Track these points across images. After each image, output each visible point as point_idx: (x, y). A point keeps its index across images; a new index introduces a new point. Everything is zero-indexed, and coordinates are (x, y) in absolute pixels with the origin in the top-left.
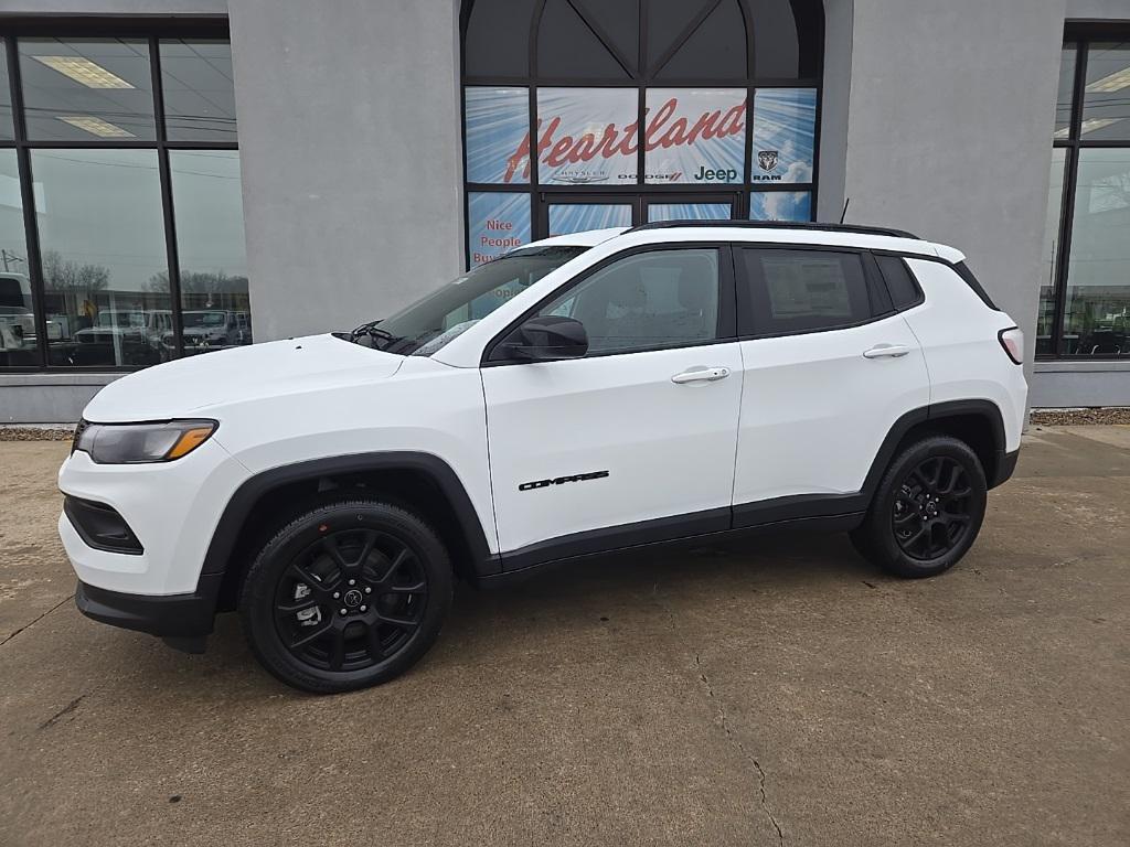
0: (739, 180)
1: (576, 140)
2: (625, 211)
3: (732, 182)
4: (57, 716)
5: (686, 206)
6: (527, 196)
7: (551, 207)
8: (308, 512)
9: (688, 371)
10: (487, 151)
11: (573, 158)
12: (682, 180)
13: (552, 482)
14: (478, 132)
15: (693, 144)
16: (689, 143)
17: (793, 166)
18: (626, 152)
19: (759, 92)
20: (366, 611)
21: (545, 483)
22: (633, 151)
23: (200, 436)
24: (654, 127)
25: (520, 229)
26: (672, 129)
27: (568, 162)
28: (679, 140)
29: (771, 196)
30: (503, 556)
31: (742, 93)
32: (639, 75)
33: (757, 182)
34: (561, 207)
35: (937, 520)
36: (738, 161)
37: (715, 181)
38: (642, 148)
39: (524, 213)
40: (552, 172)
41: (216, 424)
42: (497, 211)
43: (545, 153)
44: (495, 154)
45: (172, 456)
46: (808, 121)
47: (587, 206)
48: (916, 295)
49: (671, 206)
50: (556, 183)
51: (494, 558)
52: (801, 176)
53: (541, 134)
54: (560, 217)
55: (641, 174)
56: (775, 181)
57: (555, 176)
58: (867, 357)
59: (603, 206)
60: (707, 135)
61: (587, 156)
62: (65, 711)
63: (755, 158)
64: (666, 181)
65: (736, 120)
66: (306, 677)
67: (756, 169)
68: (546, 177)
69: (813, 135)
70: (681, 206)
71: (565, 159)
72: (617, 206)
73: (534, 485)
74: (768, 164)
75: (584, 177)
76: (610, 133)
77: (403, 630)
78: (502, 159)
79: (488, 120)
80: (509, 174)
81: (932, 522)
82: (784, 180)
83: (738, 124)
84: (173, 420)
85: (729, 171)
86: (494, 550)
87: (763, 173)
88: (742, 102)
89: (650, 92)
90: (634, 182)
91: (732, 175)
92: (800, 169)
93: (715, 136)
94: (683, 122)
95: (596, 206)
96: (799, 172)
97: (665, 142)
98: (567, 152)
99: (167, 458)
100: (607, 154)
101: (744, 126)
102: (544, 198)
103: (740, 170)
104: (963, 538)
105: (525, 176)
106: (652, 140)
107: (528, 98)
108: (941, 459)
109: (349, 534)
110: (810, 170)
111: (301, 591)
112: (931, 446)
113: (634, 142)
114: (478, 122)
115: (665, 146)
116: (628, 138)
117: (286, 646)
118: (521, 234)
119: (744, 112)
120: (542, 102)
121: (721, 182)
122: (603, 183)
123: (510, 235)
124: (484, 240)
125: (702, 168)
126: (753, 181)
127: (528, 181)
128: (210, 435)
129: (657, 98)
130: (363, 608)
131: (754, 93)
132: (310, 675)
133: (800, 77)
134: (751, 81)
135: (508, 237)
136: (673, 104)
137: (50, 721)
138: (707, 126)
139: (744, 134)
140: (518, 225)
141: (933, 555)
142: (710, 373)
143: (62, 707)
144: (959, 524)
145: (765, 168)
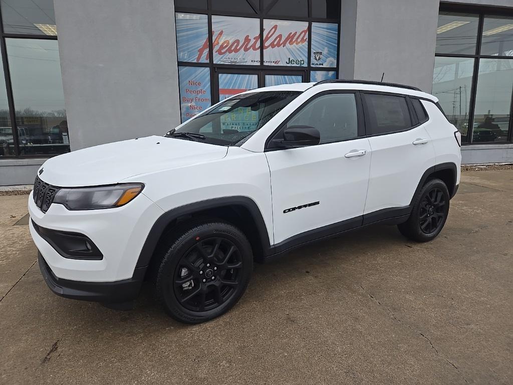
0: (305, 65)
1: (231, 42)
2: (255, 78)
3: (302, 65)
4: (49, 354)
5: (282, 76)
6: (208, 69)
7: (220, 75)
8: (189, 230)
9: (351, 152)
10: (188, 45)
11: (230, 51)
12: (280, 64)
13: (297, 208)
14: (183, 36)
15: (285, 47)
16: (283, 47)
17: (328, 60)
18: (255, 49)
19: (314, 24)
20: (215, 279)
21: (294, 209)
22: (258, 49)
23: (135, 192)
24: (267, 38)
25: (205, 86)
26: (276, 39)
27: (228, 53)
28: (279, 45)
29: (318, 72)
30: (276, 246)
31: (307, 24)
32: (260, 12)
33: (313, 66)
34: (225, 75)
35: (433, 216)
36: (304, 55)
37: (295, 65)
38: (262, 48)
39: (206, 78)
40: (219, 58)
41: (143, 186)
42: (194, 76)
43: (215, 49)
44: (192, 47)
45: (119, 204)
46: (334, 39)
47: (237, 75)
48: (426, 117)
49: (276, 76)
50: (222, 63)
51: (272, 247)
52: (332, 64)
53: (214, 38)
54: (224, 79)
55: (262, 61)
56: (321, 66)
57: (222, 60)
58: (414, 144)
59: (245, 75)
60: (291, 43)
61: (236, 51)
62: (52, 351)
63: (312, 55)
64: (273, 64)
65: (304, 36)
66: (189, 317)
67: (313, 60)
68: (217, 60)
69: (336, 45)
70: (280, 76)
71: (226, 51)
72: (251, 76)
73: (289, 210)
74: (318, 58)
75: (235, 60)
76: (247, 39)
77: (231, 287)
78: (195, 50)
79: (187, 30)
80: (199, 58)
81: (431, 217)
82: (324, 66)
83: (305, 39)
84: (118, 184)
85: (301, 61)
86: (272, 243)
87: (316, 62)
88: (306, 28)
89: (265, 21)
90: (259, 64)
91: (302, 62)
92: (331, 61)
93: (295, 44)
94: (280, 36)
95: (241, 75)
96: (331, 62)
97: (272, 45)
98: (227, 48)
99: (116, 206)
100: (246, 50)
101: (307, 40)
102: (216, 70)
103: (306, 60)
104: (441, 223)
105: (207, 59)
106: (266, 44)
107: (207, 20)
108: (436, 189)
109: (209, 240)
110: (335, 61)
111: (184, 272)
112: (433, 184)
113: (258, 45)
114: (182, 31)
115: (273, 48)
116: (255, 43)
117: (179, 302)
118: (206, 88)
119: (307, 33)
120: (214, 23)
121: (298, 65)
122: (244, 64)
123: (200, 88)
124: (187, 91)
125: (289, 59)
126: (311, 66)
127: (208, 61)
128: (140, 192)
129: (268, 24)
130: (213, 278)
131: (311, 24)
132: (190, 315)
133: (327, 18)
134: (310, 18)
135: (199, 89)
136: (276, 27)
137: (46, 358)
138: (290, 38)
139: (307, 43)
140: (203, 84)
141: (431, 231)
142: (360, 153)
143: (49, 349)
144: (440, 217)
145: (316, 60)
